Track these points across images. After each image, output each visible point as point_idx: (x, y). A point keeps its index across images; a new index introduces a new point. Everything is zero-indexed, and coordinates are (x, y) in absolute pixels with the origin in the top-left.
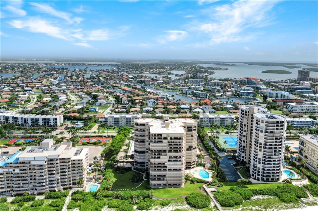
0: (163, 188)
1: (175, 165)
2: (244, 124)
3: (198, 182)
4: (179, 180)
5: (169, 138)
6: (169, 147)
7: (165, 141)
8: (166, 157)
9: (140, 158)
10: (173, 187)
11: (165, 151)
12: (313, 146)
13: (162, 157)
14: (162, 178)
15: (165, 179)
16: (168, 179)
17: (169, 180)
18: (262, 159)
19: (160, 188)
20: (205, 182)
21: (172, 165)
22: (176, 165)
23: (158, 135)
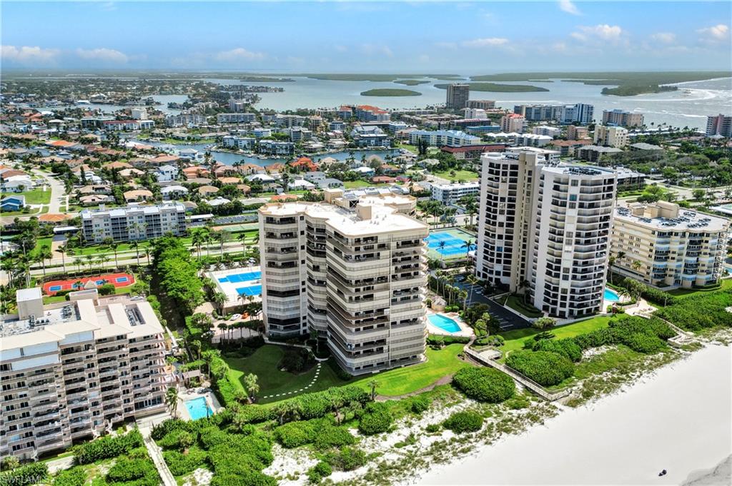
0: (381, 372)
1: (406, 310)
2: (499, 196)
3: (447, 343)
4: (417, 345)
5: (393, 245)
6: (393, 268)
7: (384, 253)
8: (386, 293)
9: (286, 307)
10: (403, 366)
11: (383, 279)
12: (636, 230)
13: (376, 295)
14: (375, 349)
15: (385, 348)
16: (392, 346)
17: (393, 350)
18: (571, 267)
19: (373, 372)
20: (464, 340)
21: (401, 311)
22: (411, 309)
23: (366, 239)
